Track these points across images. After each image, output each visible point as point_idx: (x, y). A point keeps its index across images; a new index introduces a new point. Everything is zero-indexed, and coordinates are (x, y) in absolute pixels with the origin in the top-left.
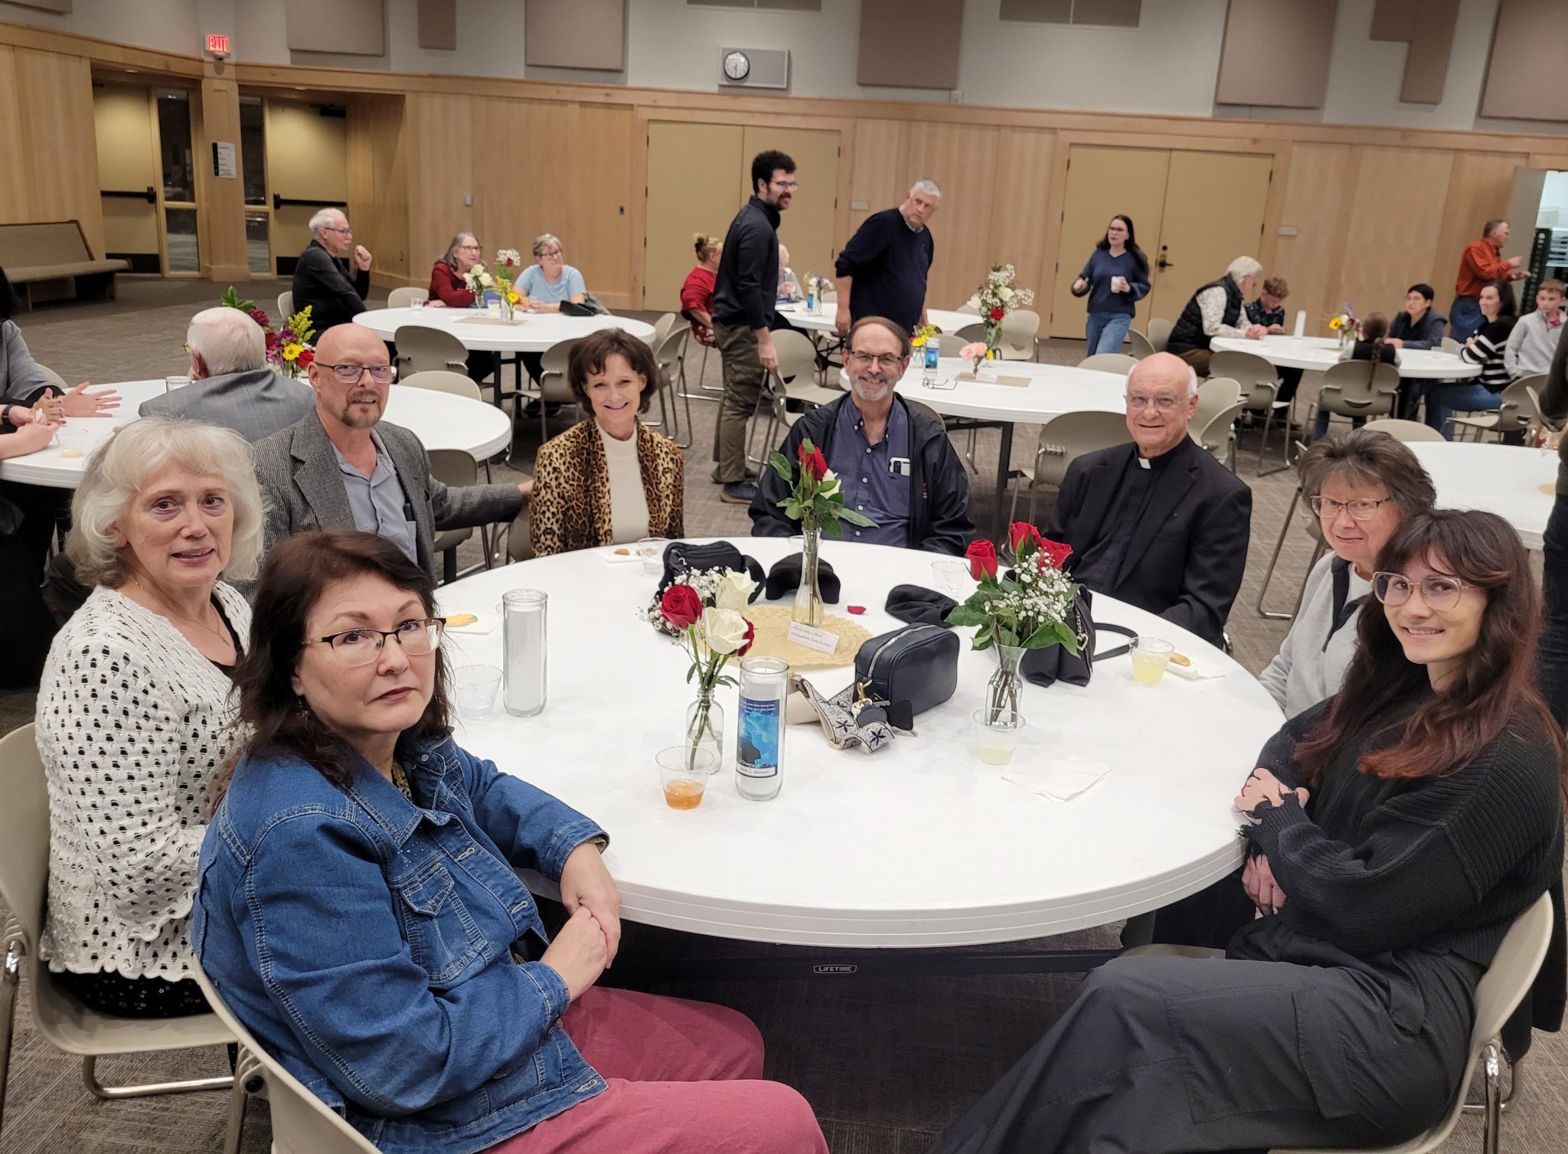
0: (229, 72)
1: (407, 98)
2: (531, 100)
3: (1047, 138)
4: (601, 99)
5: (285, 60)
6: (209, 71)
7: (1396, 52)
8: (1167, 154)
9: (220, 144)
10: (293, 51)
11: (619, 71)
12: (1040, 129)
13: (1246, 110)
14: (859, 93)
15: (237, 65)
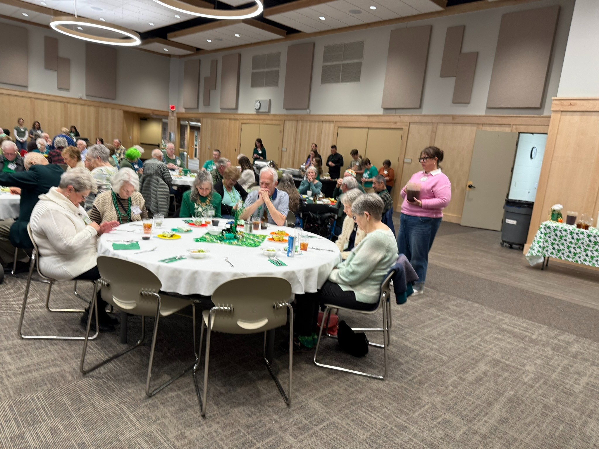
0: (175, 115)
1: (201, 120)
3: (332, 125)
4: (232, 117)
5: (183, 111)
6: (170, 114)
7: (452, 80)
8: (367, 130)
9: (171, 133)
10: (186, 109)
11: (237, 109)
12: (330, 122)
13: (394, 111)
14: (285, 112)
15: (177, 113)
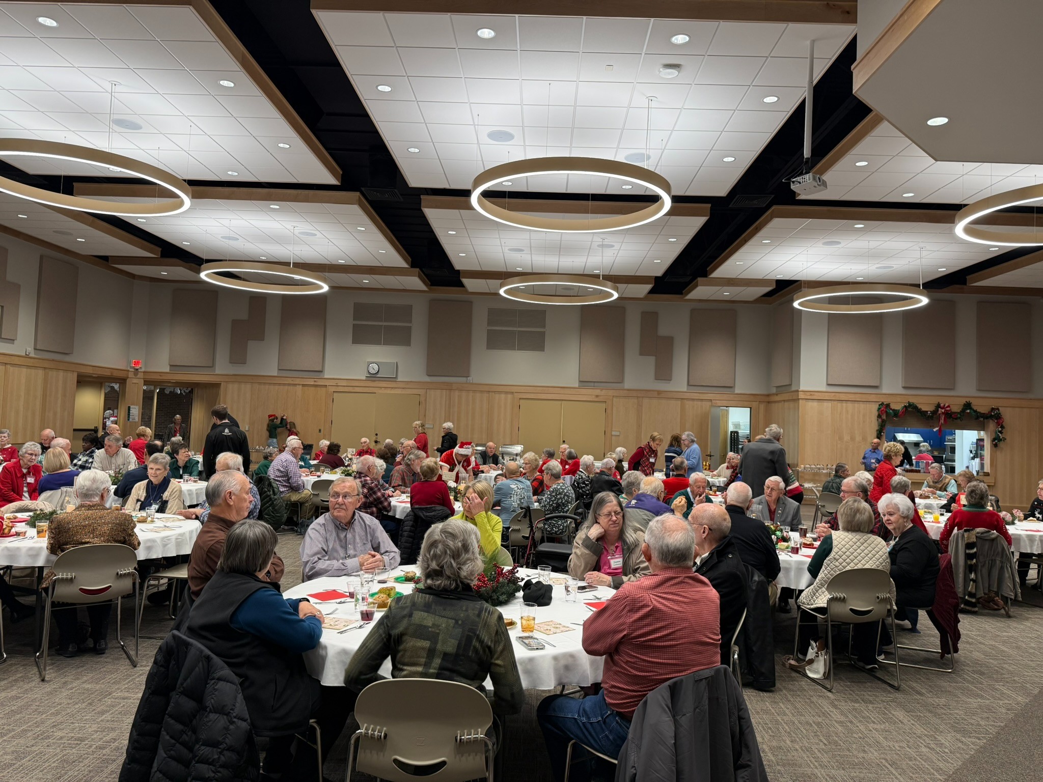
0: (141, 375)
1: (222, 385)
2: (280, 384)
3: (510, 396)
4: (312, 383)
5: (167, 369)
6: (131, 375)
7: (651, 360)
8: (560, 402)
9: (131, 407)
10: (171, 366)
11: (321, 372)
12: (506, 393)
14: (428, 379)
15: (145, 373)
